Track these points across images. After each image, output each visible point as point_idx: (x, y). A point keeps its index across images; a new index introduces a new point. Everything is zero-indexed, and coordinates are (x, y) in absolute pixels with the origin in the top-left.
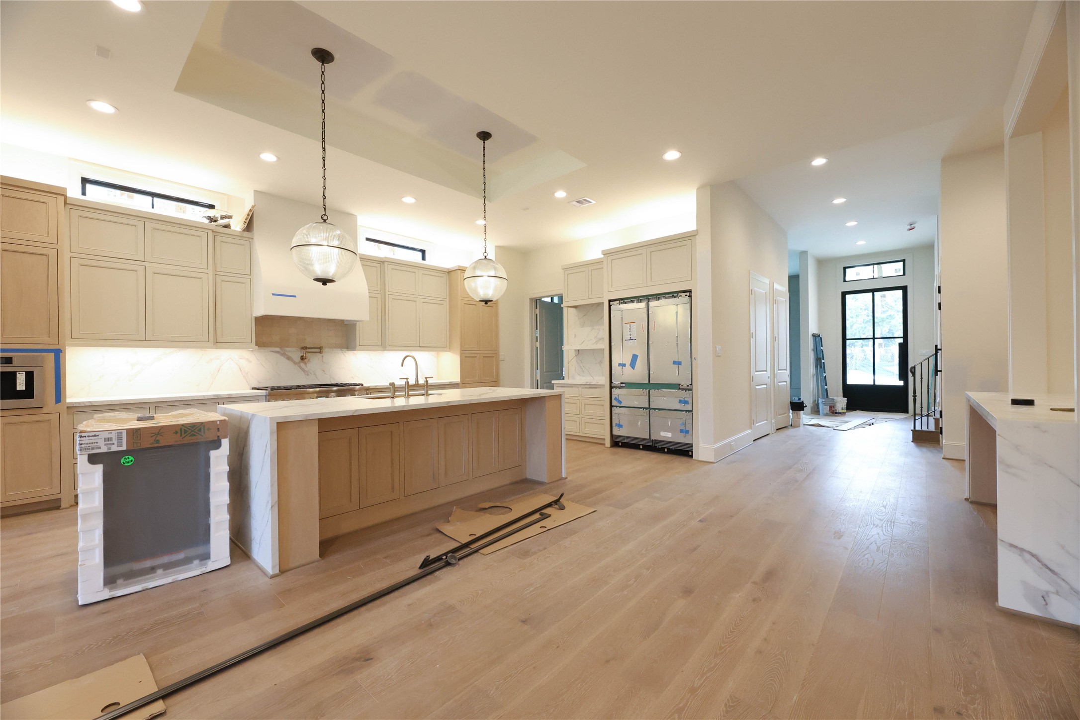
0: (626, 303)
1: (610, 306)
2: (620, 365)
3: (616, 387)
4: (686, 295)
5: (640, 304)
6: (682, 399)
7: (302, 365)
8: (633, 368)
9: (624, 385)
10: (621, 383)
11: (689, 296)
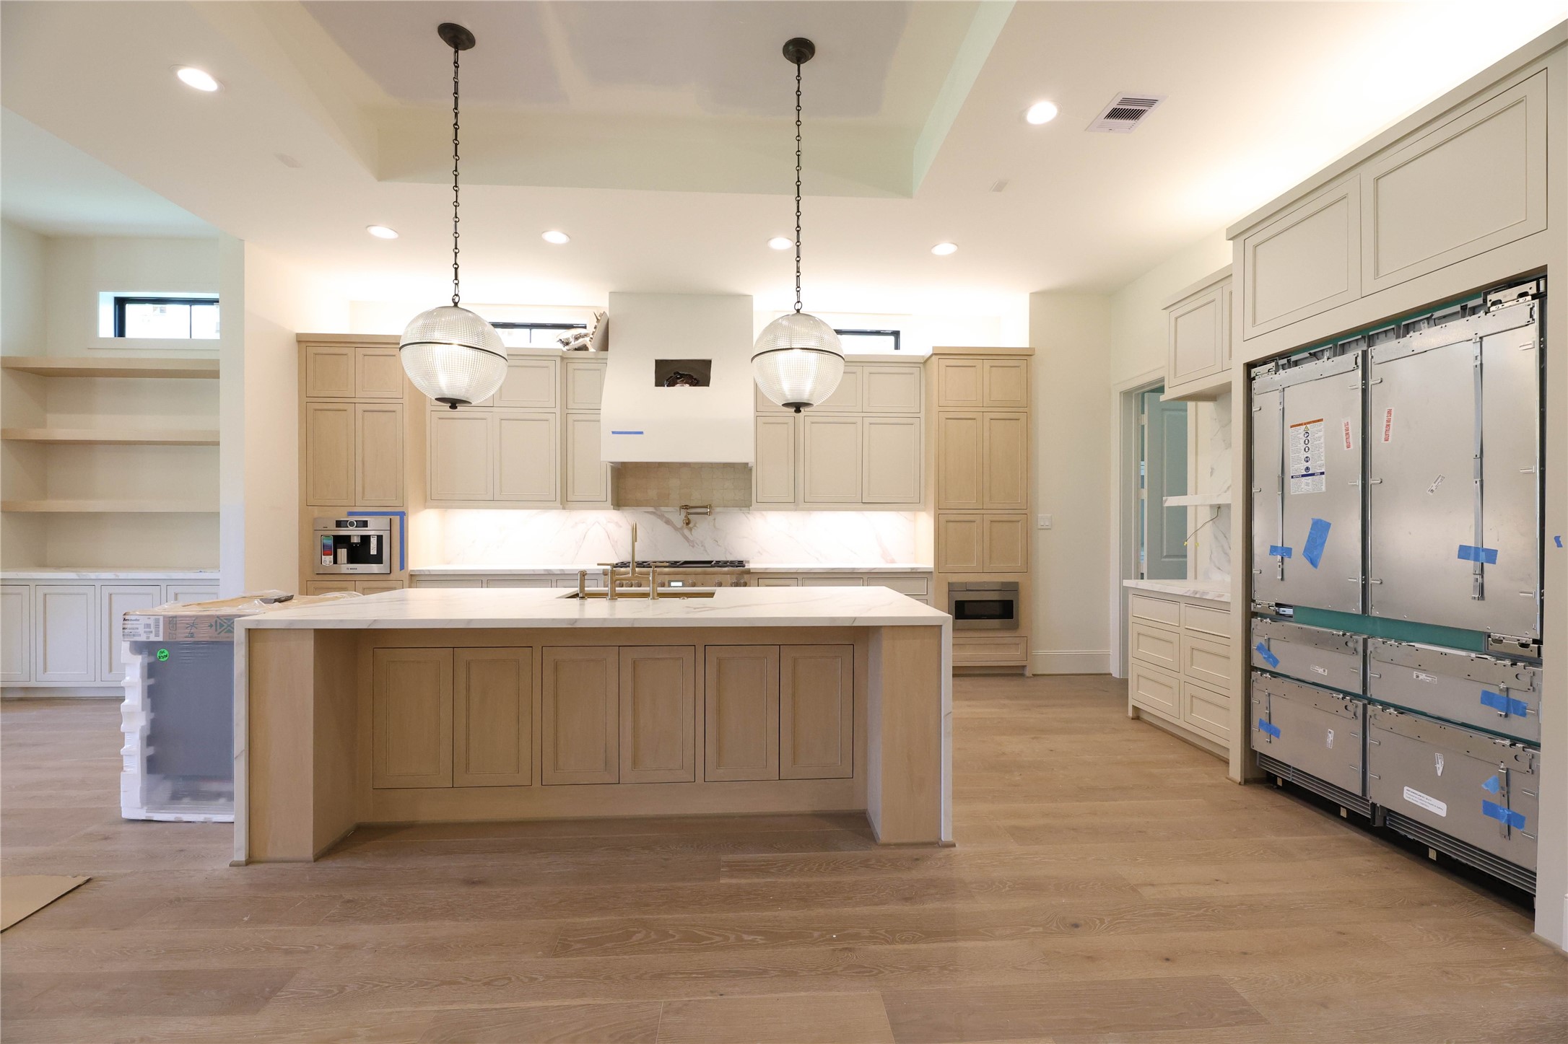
0: (1296, 363)
1: (1249, 380)
2: (1274, 550)
3: (1263, 616)
4: (1522, 295)
5: (1338, 359)
6: (1495, 690)
7: (686, 532)
8: (1314, 563)
9: (1289, 611)
10: (1278, 605)
11: (1534, 297)
